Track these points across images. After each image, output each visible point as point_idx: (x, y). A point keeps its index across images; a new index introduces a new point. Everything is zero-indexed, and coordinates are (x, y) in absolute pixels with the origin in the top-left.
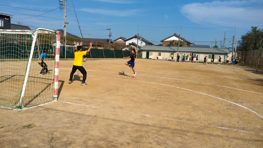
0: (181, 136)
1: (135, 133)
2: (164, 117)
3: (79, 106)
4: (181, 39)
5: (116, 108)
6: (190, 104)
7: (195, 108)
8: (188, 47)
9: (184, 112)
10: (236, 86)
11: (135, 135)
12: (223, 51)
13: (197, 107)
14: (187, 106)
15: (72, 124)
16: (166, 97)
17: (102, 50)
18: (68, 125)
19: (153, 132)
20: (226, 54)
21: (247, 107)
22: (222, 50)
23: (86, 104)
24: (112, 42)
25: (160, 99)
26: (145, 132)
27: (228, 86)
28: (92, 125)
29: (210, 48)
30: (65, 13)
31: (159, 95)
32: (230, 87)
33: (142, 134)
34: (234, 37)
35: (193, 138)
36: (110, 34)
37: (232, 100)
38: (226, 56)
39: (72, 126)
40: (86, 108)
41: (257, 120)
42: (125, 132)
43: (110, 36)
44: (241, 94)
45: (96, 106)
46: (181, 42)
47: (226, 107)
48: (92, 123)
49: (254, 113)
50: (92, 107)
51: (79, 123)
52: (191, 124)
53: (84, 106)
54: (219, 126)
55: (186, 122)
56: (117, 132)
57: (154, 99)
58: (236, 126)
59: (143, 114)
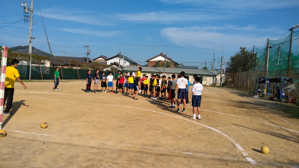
0: (138, 163)
1: (86, 162)
2: (127, 144)
3: (29, 134)
4: (167, 59)
5: (73, 136)
6: (161, 129)
7: (165, 133)
8: (175, 68)
9: (152, 138)
10: (217, 109)
11: (85, 165)
12: (211, 73)
13: (167, 132)
14: (157, 132)
15: (12, 155)
16: (138, 121)
17: (76, 70)
18: (6, 157)
19: (108, 161)
20: (214, 76)
21: (221, 131)
22: (211, 71)
23: (38, 132)
24: (90, 61)
25: (129, 125)
26: (99, 161)
27: (208, 109)
28: (37, 156)
29: (198, 69)
30: (31, 26)
31: (129, 120)
32: (210, 110)
33: (94, 163)
34: (222, 58)
35: (150, 165)
36: (89, 52)
37: (207, 124)
38: (215, 78)
39: (11, 157)
40: (37, 136)
41: (226, 143)
42: (75, 162)
43: (88, 54)
44: (219, 117)
45: (49, 134)
46: (168, 62)
47: (198, 131)
48: (38, 153)
49: (225, 137)
50: (44, 136)
51: (22, 154)
52: (154, 150)
53: (35, 135)
54: (184, 151)
55: (150, 148)
56: (65, 162)
57: (123, 124)
58: (202, 150)
59: (104, 142)
